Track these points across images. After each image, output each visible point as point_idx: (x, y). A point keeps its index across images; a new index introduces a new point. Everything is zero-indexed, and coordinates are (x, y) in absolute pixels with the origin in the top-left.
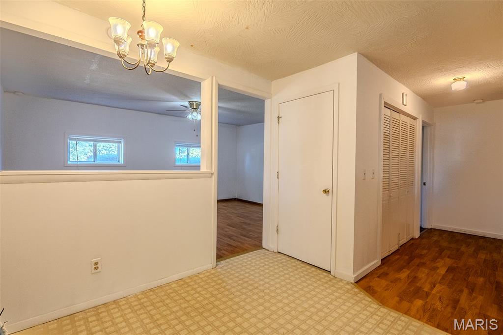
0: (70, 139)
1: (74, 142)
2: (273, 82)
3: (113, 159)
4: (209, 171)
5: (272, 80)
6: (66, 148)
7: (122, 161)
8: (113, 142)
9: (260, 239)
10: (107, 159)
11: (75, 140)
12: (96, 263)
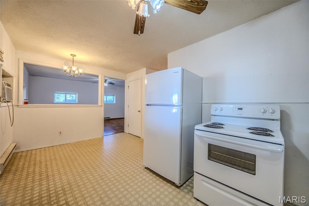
0: (55, 93)
1: (57, 94)
2: (127, 74)
3: (74, 101)
4: (101, 105)
5: (127, 73)
6: (53, 97)
7: (77, 102)
8: (73, 94)
9: (124, 130)
10: (71, 101)
11: (57, 93)
12: (60, 132)
